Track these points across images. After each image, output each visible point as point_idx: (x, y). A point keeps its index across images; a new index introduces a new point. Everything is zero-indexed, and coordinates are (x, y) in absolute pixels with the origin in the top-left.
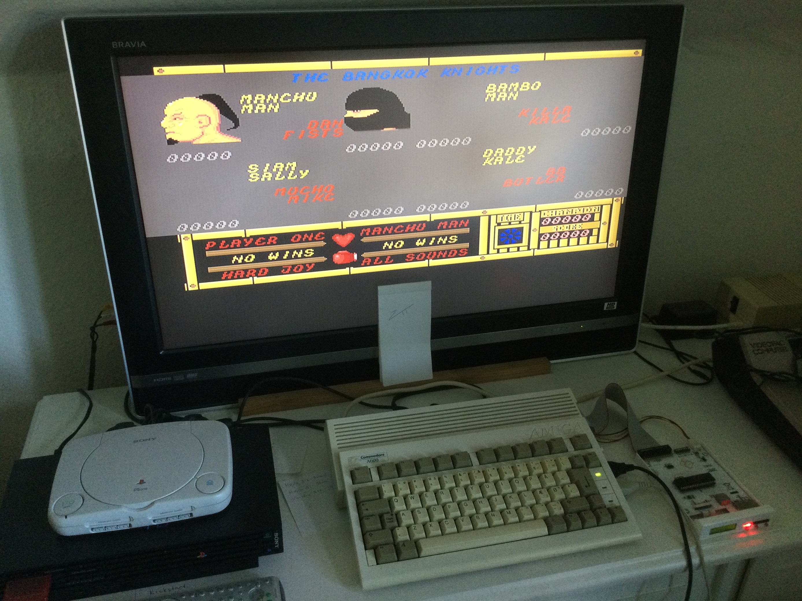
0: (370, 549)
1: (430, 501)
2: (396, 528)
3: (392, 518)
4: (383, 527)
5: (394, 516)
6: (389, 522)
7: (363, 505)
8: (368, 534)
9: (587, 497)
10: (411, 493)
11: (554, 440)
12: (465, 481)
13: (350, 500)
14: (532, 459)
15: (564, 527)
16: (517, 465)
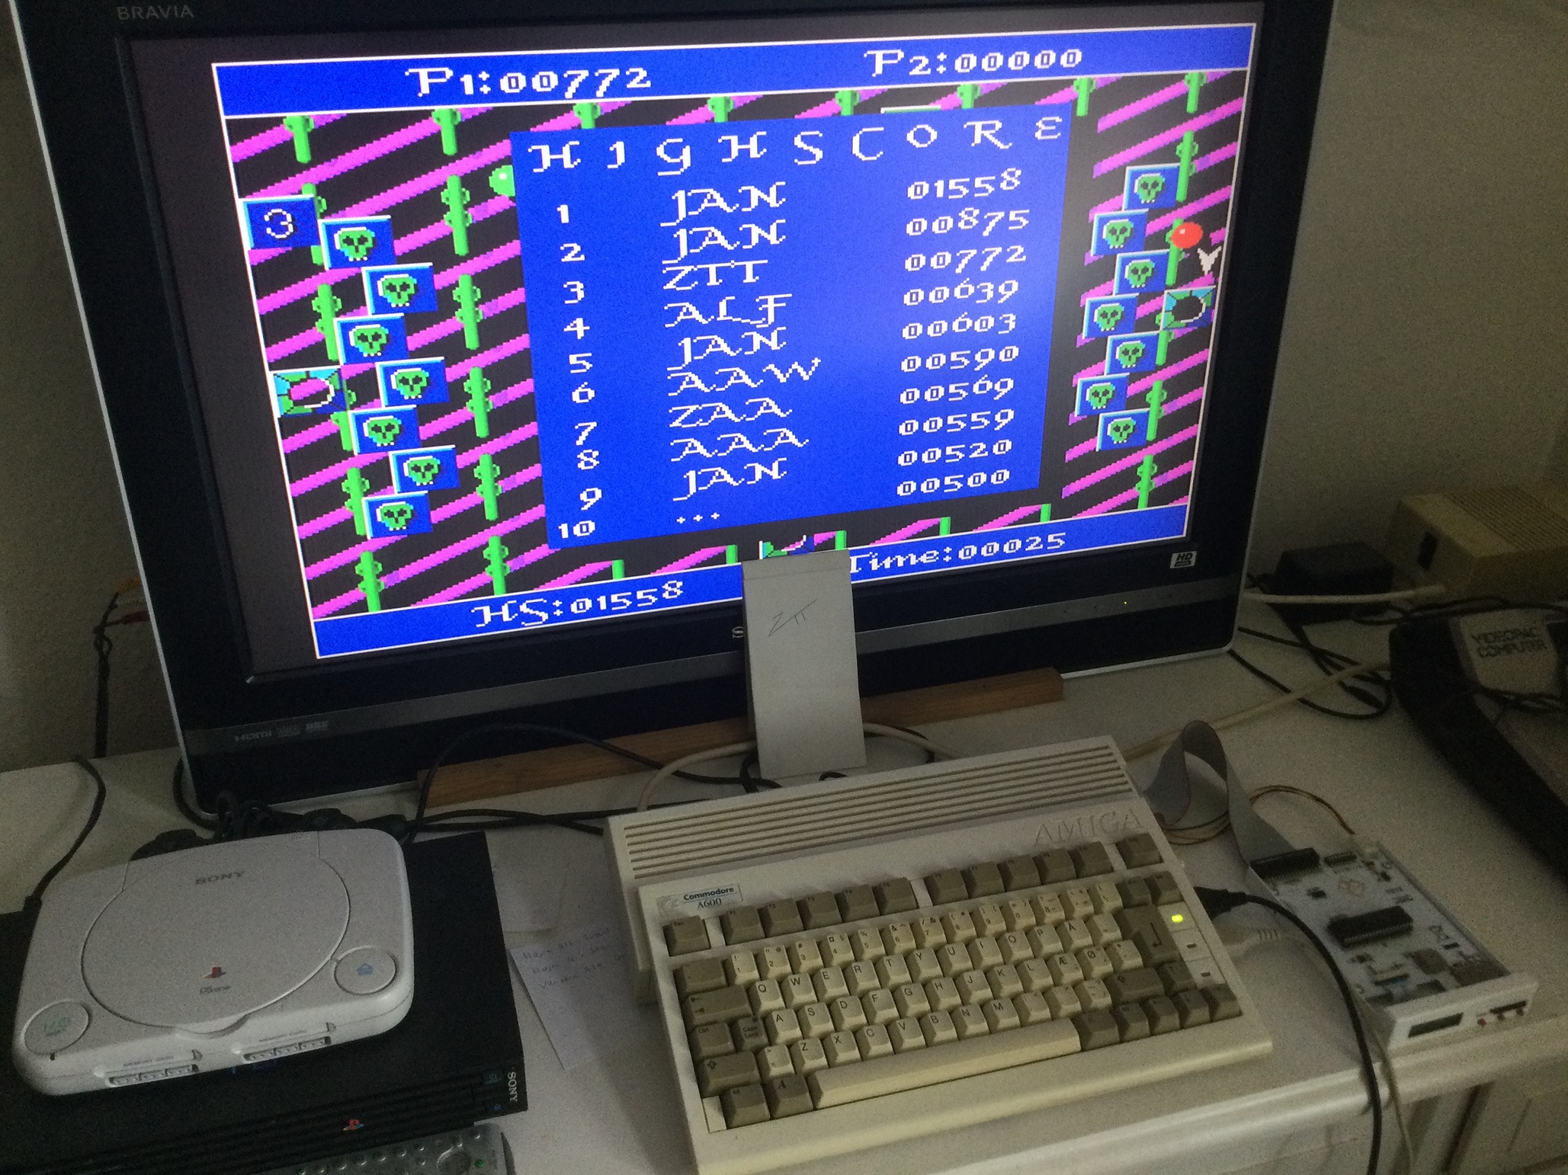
0: (712, 1095)
1: (835, 988)
2: (766, 1050)
3: (756, 1028)
4: (738, 1048)
5: (761, 1022)
6: (751, 1036)
7: (693, 1000)
8: (707, 1062)
9: (1159, 967)
10: (794, 972)
11: (1084, 848)
12: (904, 943)
13: (666, 990)
14: (1042, 889)
15: (1114, 1033)
16: (1011, 903)
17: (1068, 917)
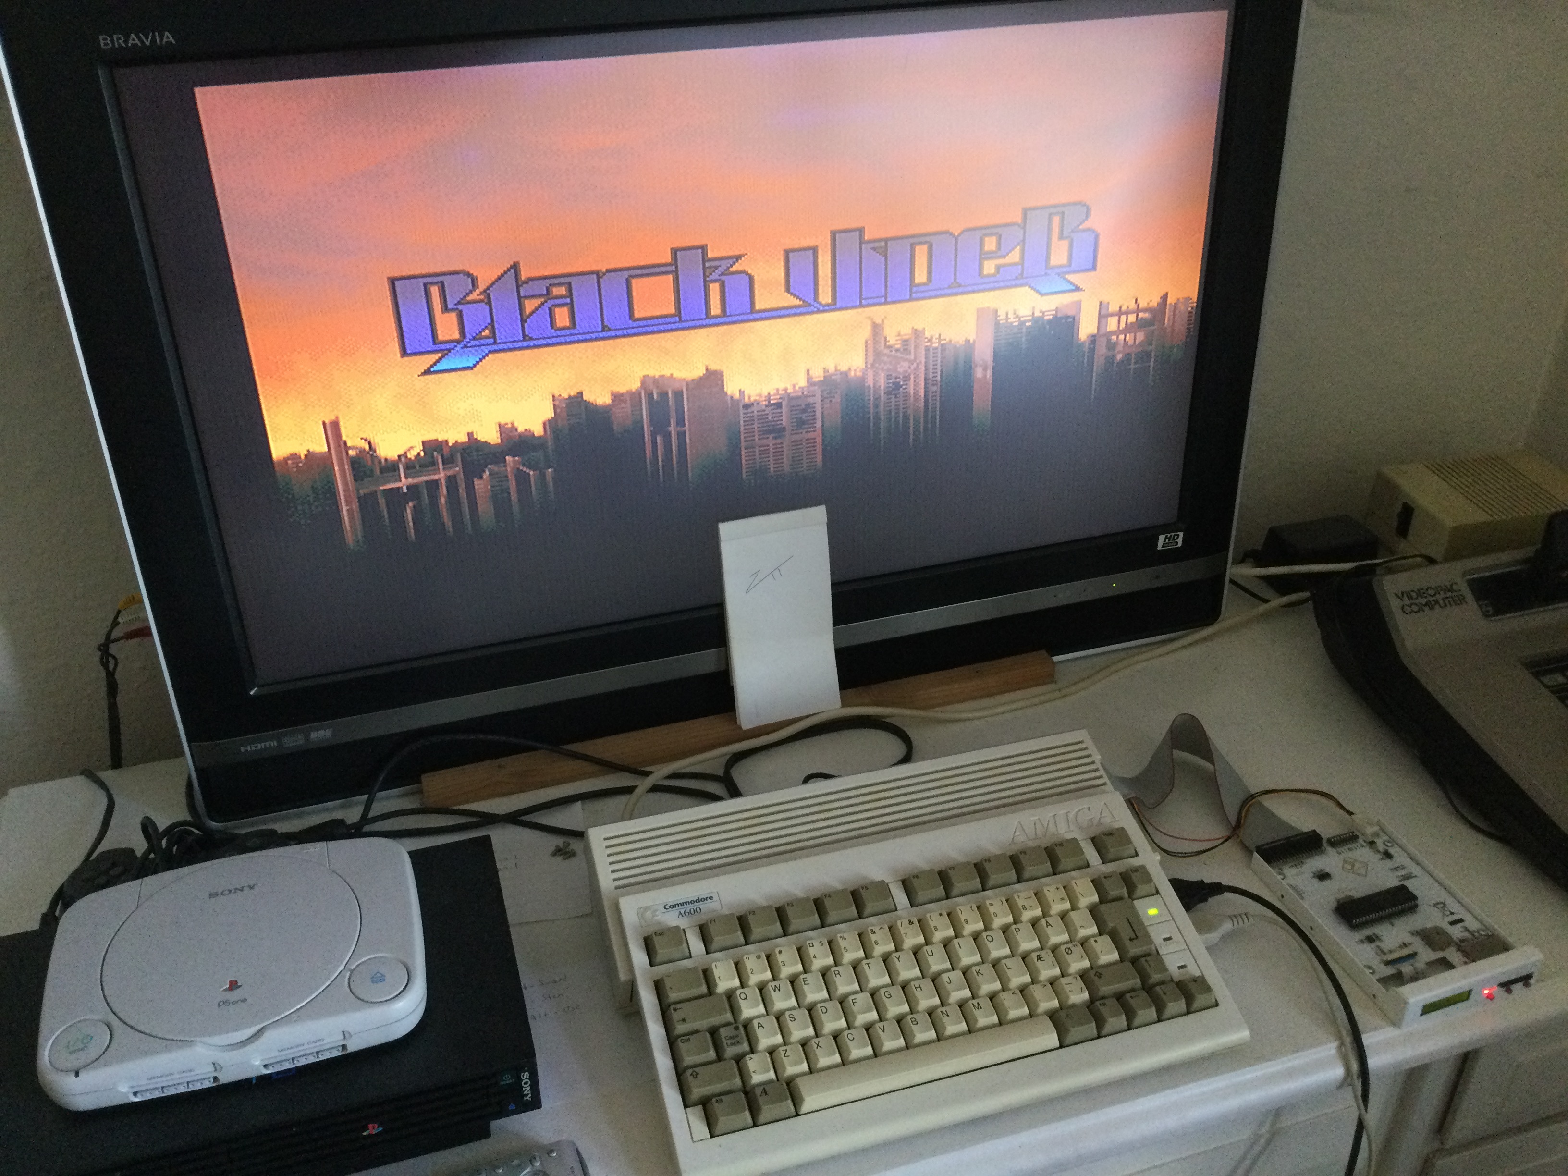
0: (695, 1105)
1: (814, 993)
2: (747, 1058)
3: (737, 1036)
4: (720, 1058)
5: (742, 1029)
6: (732, 1044)
7: (675, 1010)
8: (690, 1071)
9: (1135, 961)
10: (774, 979)
11: (1060, 844)
12: (883, 945)
13: (648, 1000)
14: (1017, 886)
15: (1091, 1029)
16: (988, 902)
17: (1045, 914)
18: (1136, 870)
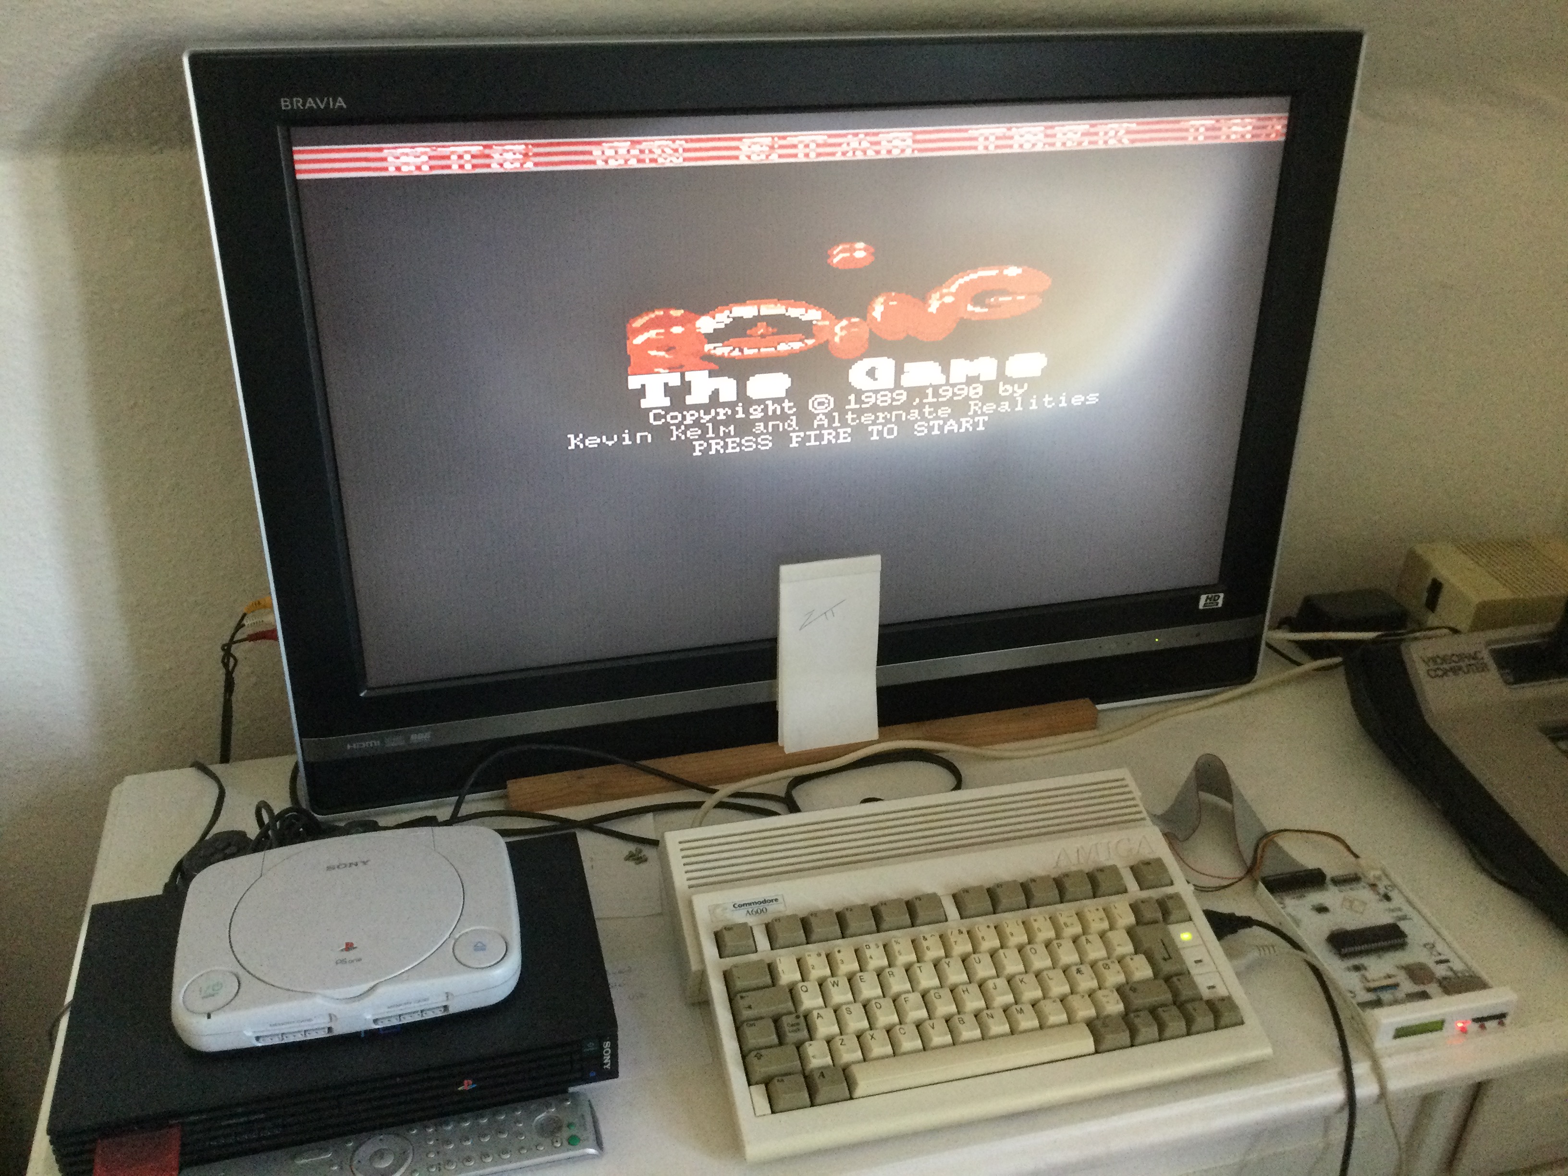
0: (757, 1083)
1: (869, 989)
2: (807, 1044)
3: (798, 1024)
4: (781, 1042)
5: (802, 1019)
6: (793, 1031)
7: (742, 997)
8: (753, 1054)
9: (1168, 979)
10: (833, 975)
11: (1101, 870)
12: (934, 951)
13: (716, 988)
14: (1061, 906)
15: (1125, 1037)
16: (1032, 919)
17: (1085, 932)
18: (1171, 897)
